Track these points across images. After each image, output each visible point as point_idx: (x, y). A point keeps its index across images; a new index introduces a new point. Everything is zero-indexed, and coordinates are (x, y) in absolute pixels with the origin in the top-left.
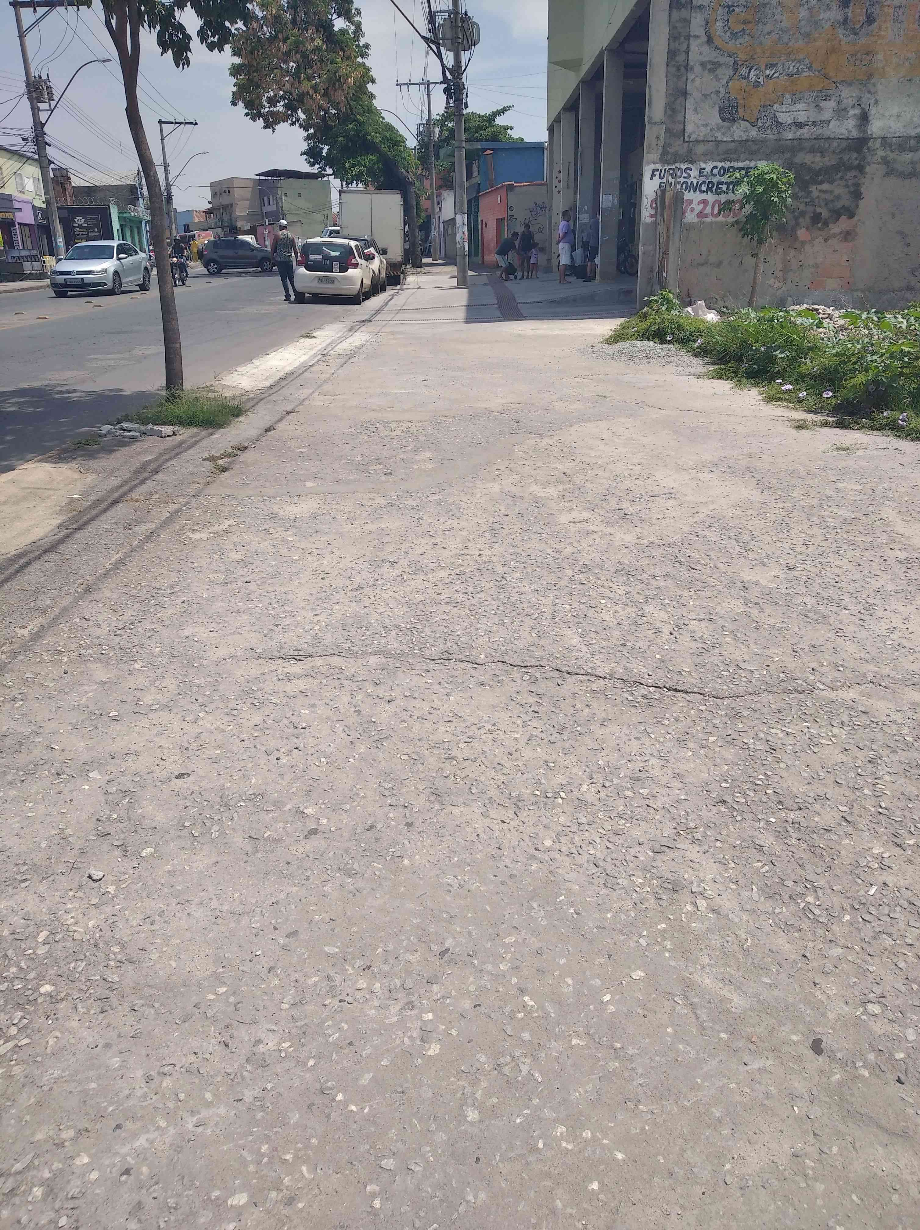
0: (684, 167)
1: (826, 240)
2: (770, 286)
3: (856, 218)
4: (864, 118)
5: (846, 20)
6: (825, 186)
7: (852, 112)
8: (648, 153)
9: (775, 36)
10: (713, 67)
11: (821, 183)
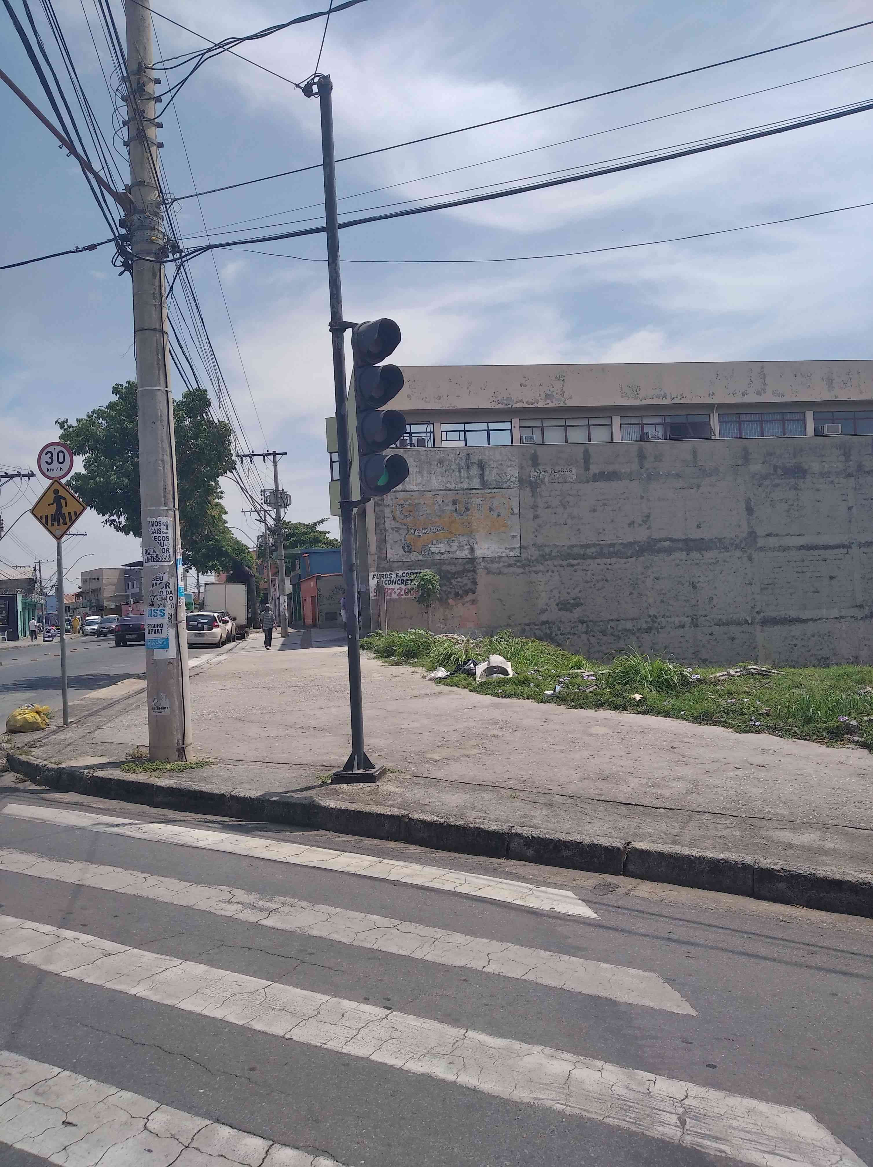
0: (388, 573)
1: (463, 605)
2: (439, 627)
3: (476, 594)
4: (472, 550)
5: (456, 510)
6: (459, 580)
7: (466, 547)
8: (370, 567)
9: (424, 516)
10: (398, 530)
11: (457, 578)
